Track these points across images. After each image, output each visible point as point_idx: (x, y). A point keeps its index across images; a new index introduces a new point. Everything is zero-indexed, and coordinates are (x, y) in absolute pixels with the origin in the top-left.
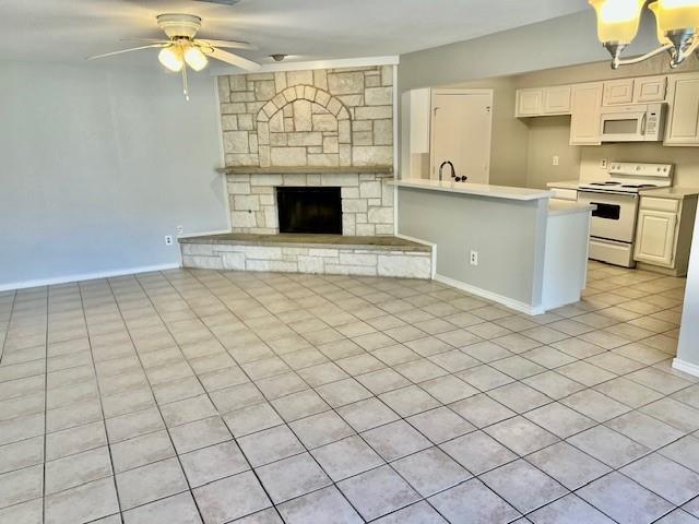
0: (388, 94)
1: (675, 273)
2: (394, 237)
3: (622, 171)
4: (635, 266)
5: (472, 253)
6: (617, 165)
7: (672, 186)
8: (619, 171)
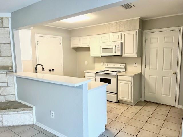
0: (7, 31)
1: (133, 104)
2: (16, 101)
3: (109, 66)
4: (118, 102)
5: (52, 112)
6: (107, 64)
7: (125, 71)
8: (108, 66)
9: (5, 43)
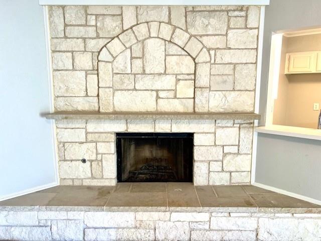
0: (253, 36)
9: (246, 63)
